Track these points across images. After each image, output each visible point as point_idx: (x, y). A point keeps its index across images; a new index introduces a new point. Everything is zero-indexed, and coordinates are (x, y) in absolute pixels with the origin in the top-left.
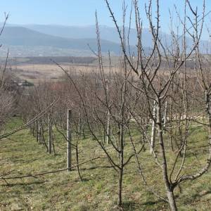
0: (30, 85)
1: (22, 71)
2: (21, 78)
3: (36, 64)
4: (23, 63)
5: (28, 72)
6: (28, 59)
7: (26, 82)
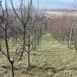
0: (50, 19)
1: (48, 14)
2: (47, 16)
3: (53, 11)
4: (48, 11)
5: (50, 14)
6: (50, 10)
7: (49, 18)
